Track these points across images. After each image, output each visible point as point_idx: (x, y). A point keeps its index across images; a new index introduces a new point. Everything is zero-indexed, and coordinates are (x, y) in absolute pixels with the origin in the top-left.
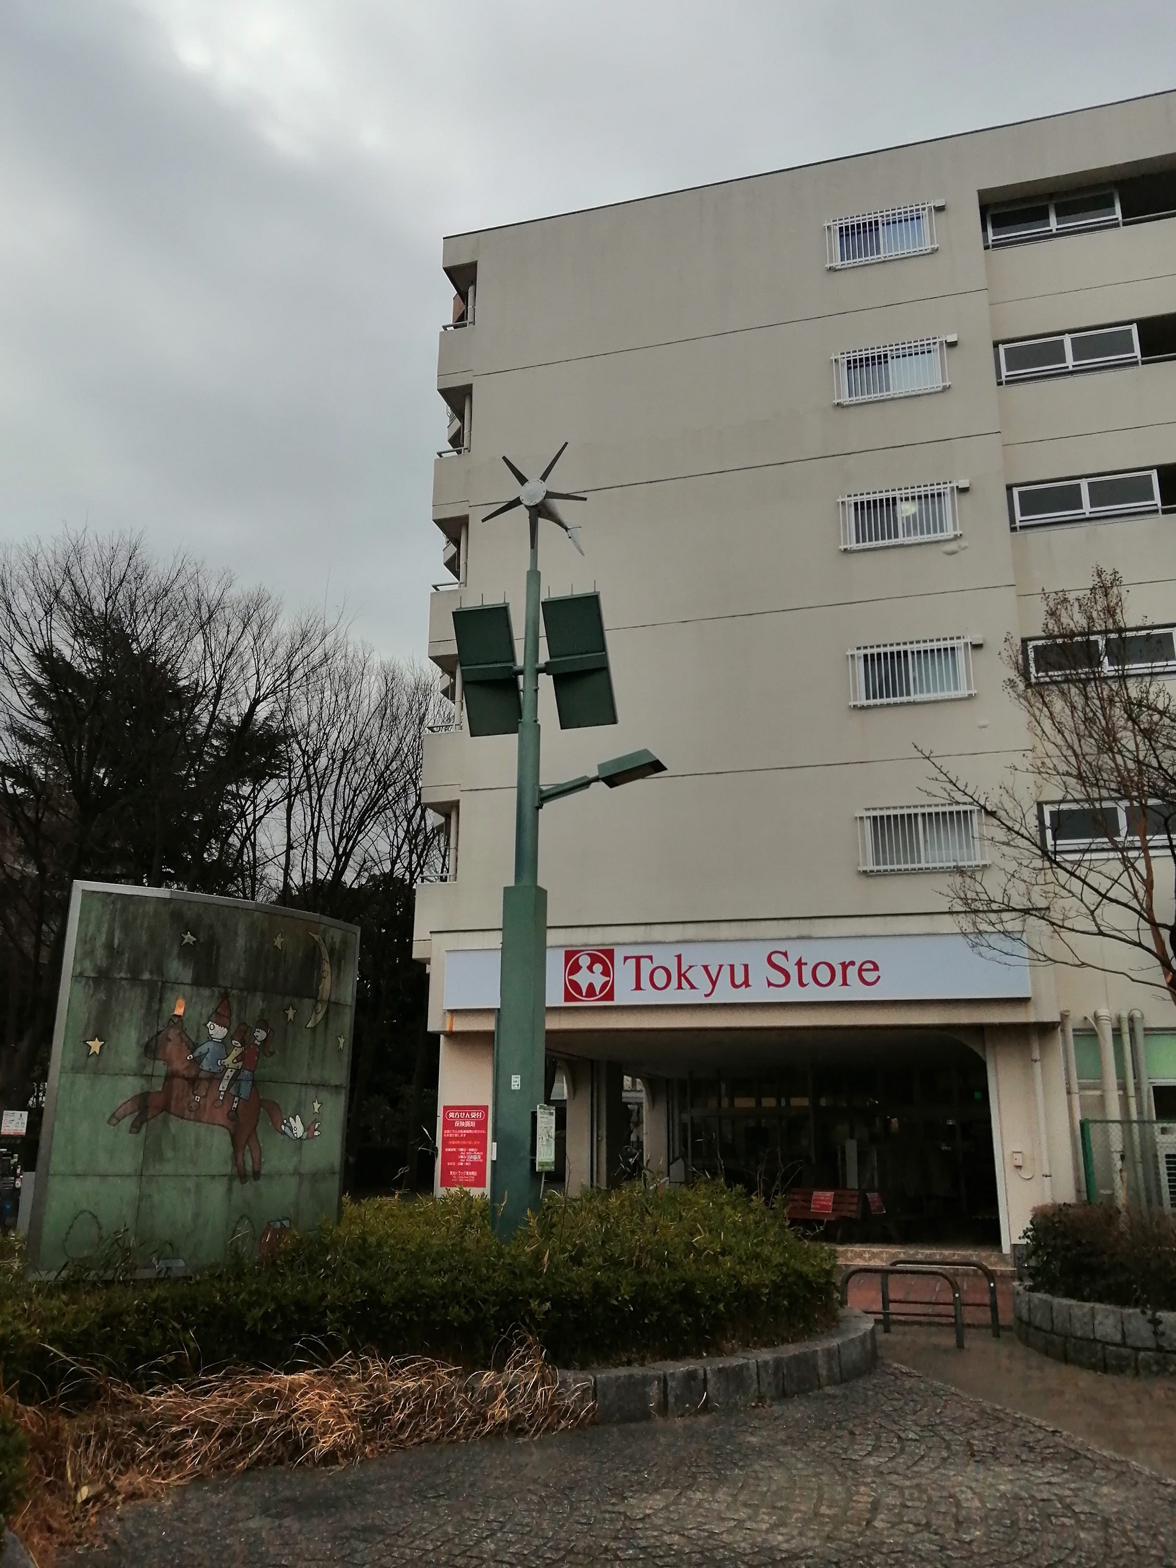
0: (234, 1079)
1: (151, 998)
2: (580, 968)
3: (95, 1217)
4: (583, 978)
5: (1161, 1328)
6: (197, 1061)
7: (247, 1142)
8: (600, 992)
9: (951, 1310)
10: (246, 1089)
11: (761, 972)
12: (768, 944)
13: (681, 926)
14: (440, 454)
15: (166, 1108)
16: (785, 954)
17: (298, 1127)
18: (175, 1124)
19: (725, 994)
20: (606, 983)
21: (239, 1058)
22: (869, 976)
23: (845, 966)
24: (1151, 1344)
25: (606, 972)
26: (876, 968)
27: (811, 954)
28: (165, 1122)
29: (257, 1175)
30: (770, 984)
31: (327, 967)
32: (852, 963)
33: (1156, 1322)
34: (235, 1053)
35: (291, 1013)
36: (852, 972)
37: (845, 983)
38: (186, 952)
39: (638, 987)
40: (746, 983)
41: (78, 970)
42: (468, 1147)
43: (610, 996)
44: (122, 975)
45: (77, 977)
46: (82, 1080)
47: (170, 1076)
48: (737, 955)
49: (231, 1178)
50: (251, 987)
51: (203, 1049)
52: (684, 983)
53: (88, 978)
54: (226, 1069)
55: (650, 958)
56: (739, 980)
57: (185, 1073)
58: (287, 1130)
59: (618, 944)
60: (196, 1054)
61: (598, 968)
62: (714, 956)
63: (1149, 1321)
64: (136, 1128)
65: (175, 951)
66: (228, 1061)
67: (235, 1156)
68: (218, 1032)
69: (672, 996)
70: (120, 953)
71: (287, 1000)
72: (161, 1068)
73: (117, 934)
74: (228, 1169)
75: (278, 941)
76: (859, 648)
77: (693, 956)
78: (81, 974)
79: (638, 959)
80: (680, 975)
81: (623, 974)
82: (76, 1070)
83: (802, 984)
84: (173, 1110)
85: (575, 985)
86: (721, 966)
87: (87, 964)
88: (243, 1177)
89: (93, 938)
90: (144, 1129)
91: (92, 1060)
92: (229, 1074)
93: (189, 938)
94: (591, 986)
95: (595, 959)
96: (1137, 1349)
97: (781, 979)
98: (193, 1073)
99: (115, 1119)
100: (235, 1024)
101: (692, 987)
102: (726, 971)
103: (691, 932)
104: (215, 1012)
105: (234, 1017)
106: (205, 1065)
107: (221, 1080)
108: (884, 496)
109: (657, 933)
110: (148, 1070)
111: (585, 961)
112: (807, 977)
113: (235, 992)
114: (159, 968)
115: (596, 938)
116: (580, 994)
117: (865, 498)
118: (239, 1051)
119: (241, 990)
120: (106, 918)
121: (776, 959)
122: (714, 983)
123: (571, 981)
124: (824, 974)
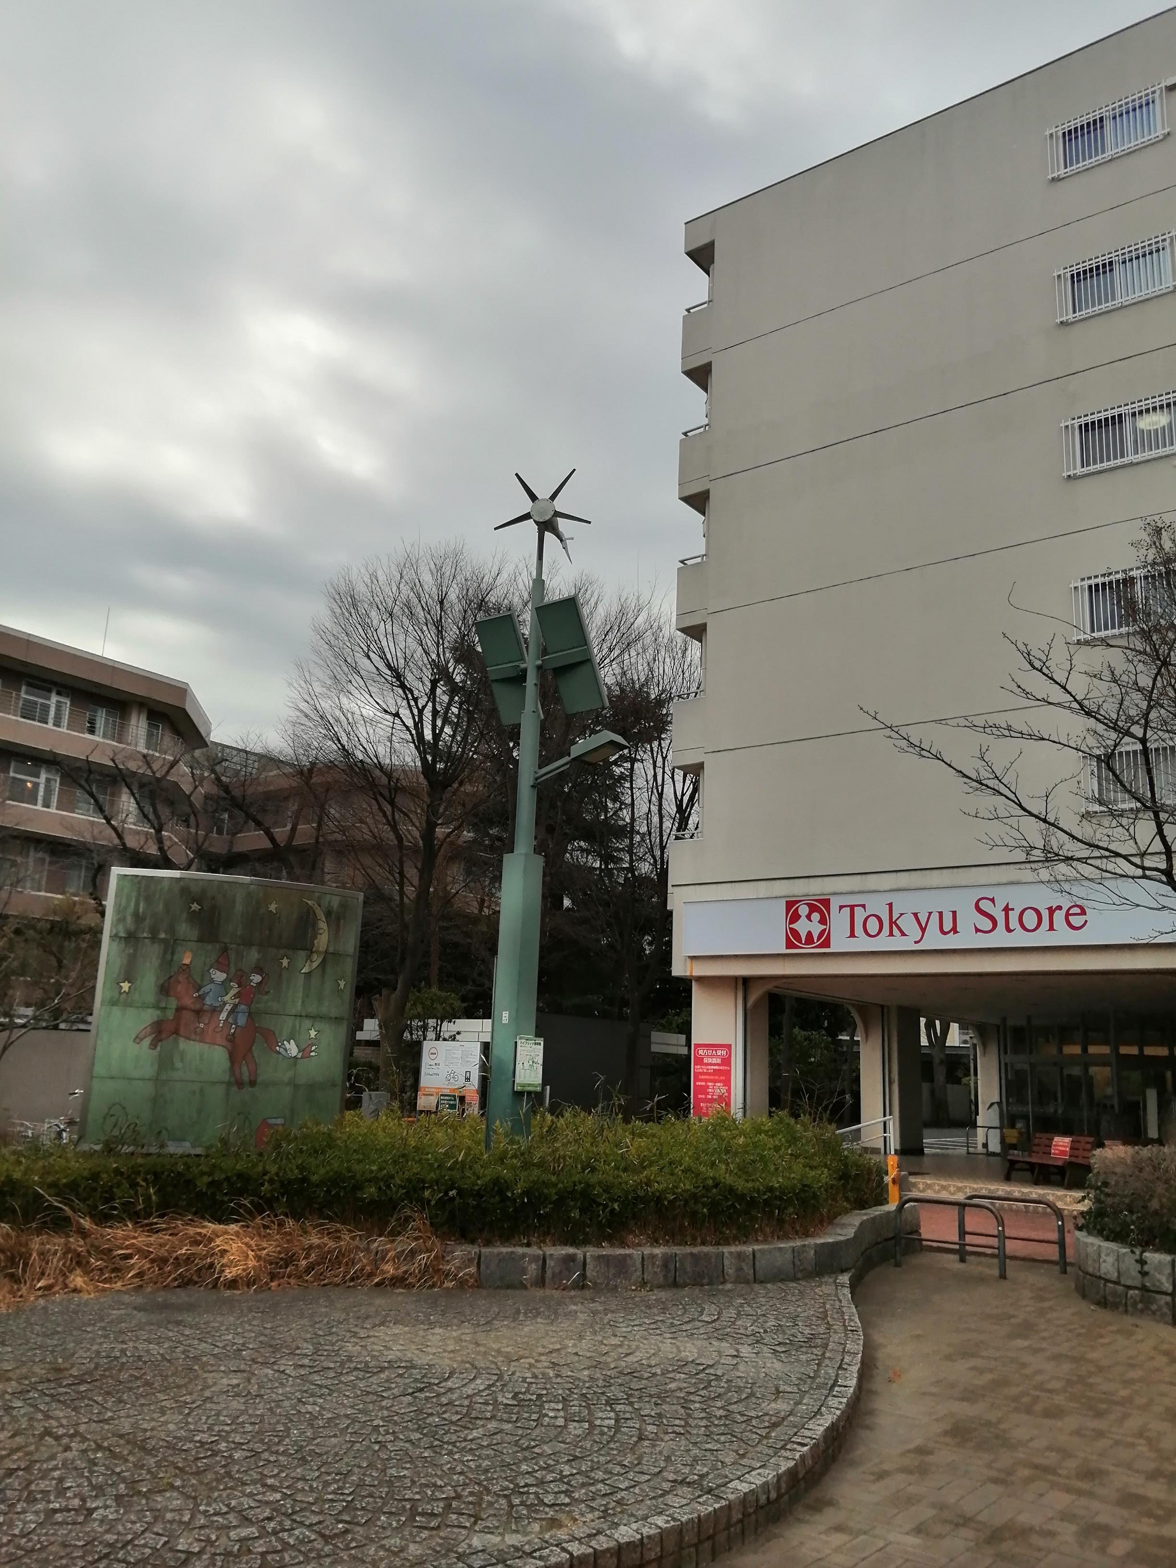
0: (232, 1011)
1: (165, 953)
2: (800, 916)
3: (124, 1108)
4: (803, 927)
5: (1146, 1268)
6: (202, 998)
7: (244, 1058)
8: (819, 939)
9: (994, 1242)
10: (242, 1020)
11: (969, 918)
12: (979, 890)
13: (894, 874)
14: (685, 434)
15: (176, 1032)
16: (992, 900)
17: (292, 1049)
18: (183, 1044)
19: (934, 940)
20: (824, 931)
21: (236, 996)
22: (1076, 921)
23: (1051, 911)
24: (1137, 1283)
25: (823, 921)
26: (1083, 912)
27: (1018, 899)
28: (176, 1042)
29: (253, 1083)
30: (977, 930)
31: (323, 925)
32: (1059, 908)
33: (1142, 1262)
34: (232, 992)
35: (285, 962)
36: (1059, 916)
37: (1051, 928)
38: (193, 917)
39: (852, 935)
40: (954, 930)
41: (114, 932)
42: (715, 1081)
43: (826, 944)
44: (145, 935)
45: (114, 937)
46: (116, 1011)
47: (179, 1009)
48: (945, 902)
49: (229, 1084)
50: (247, 943)
51: (206, 989)
52: (895, 931)
53: (121, 938)
54: (225, 1004)
55: (864, 906)
56: (947, 926)
57: (192, 1007)
58: (282, 1050)
59: (835, 894)
60: (201, 992)
61: (816, 916)
62: (924, 904)
63: (1137, 1261)
64: (153, 1046)
65: (184, 916)
66: (227, 998)
67: (232, 1069)
68: (219, 976)
69: (884, 943)
70: (143, 919)
71: (282, 951)
72: (173, 1003)
73: (142, 905)
74: (226, 1078)
75: (273, 907)
76: (1083, 580)
77: (904, 904)
78: (116, 935)
79: (852, 908)
80: (892, 923)
81: (839, 921)
82: (113, 1003)
83: (1009, 930)
84: (181, 1033)
85: (795, 933)
86: (930, 913)
87: (121, 928)
88: (240, 1084)
89: (126, 908)
90: (159, 1048)
91: (124, 996)
92: (228, 1007)
93: (195, 907)
94: (809, 934)
95: (813, 908)
96: (1129, 1287)
97: (989, 925)
98: (198, 1006)
99: (138, 1039)
100: (233, 970)
101: (903, 934)
102: (935, 918)
103: (903, 880)
104: (217, 961)
105: (232, 965)
106: (208, 1001)
107: (221, 1011)
108: (1109, 414)
109: (872, 882)
110: (163, 1005)
111: (803, 910)
112: (1014, 923)
113: (233, 946)
114: (171, 930)
115: (816, 888)
116: (800, 942)
117: (1089, 419)
118: (237, 990)
119: (239, 945)
120: (134, 894)
121: (984, 905)
122: (923, 930)
123: (792, 930)
124: (1030, 919)
